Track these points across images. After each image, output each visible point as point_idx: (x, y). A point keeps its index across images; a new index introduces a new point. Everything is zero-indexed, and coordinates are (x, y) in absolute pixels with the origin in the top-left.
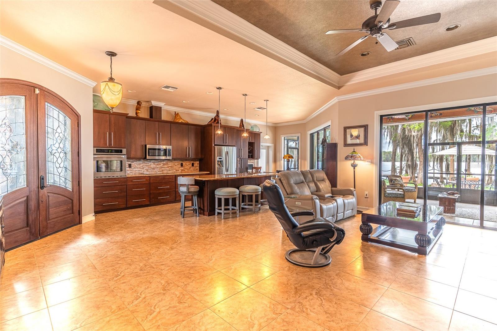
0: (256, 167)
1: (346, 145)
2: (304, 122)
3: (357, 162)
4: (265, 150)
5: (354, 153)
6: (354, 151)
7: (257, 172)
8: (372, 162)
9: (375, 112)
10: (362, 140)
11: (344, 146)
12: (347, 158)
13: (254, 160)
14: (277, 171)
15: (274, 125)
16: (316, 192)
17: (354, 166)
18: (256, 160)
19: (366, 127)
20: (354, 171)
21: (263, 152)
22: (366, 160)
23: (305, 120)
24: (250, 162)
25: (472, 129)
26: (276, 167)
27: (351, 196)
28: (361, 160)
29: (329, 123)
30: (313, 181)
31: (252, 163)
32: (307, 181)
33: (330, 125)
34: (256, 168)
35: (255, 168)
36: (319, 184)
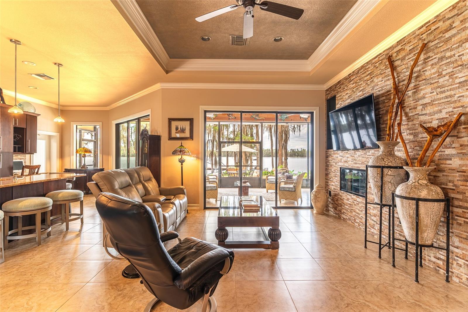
0: (29, 165)
1: (171, 138)
2: (108, 108)
3: (184, 157)
4: (44, 141)
5: (182, 147)
6: (182, 146)
7: (31, 173)
8: (198, 158)
9: (200, 106)
10: (187, 134)
11: (169, 140)
12: (175, 153)
13: (24, 155)
14: (65, 169)
15: (61, 108)
16: (145, 195)
17: (182, 161)
18: (28, 156)
19: (191, 120)
20: (182, 167)
21: (41, 145)
22: (192, 155)
23: (108, 107)
24: (17, 158)
25: (229, 133)
26: (62, 165)
27: (182, 196)
28: (189, 155)
29: (148, 112)
30: (140, 182)
31: (21, 159)
32: (134, 182)
33: (149, 115)
34: (31, 168)
35: (27, 167)
36: (146, 184)
